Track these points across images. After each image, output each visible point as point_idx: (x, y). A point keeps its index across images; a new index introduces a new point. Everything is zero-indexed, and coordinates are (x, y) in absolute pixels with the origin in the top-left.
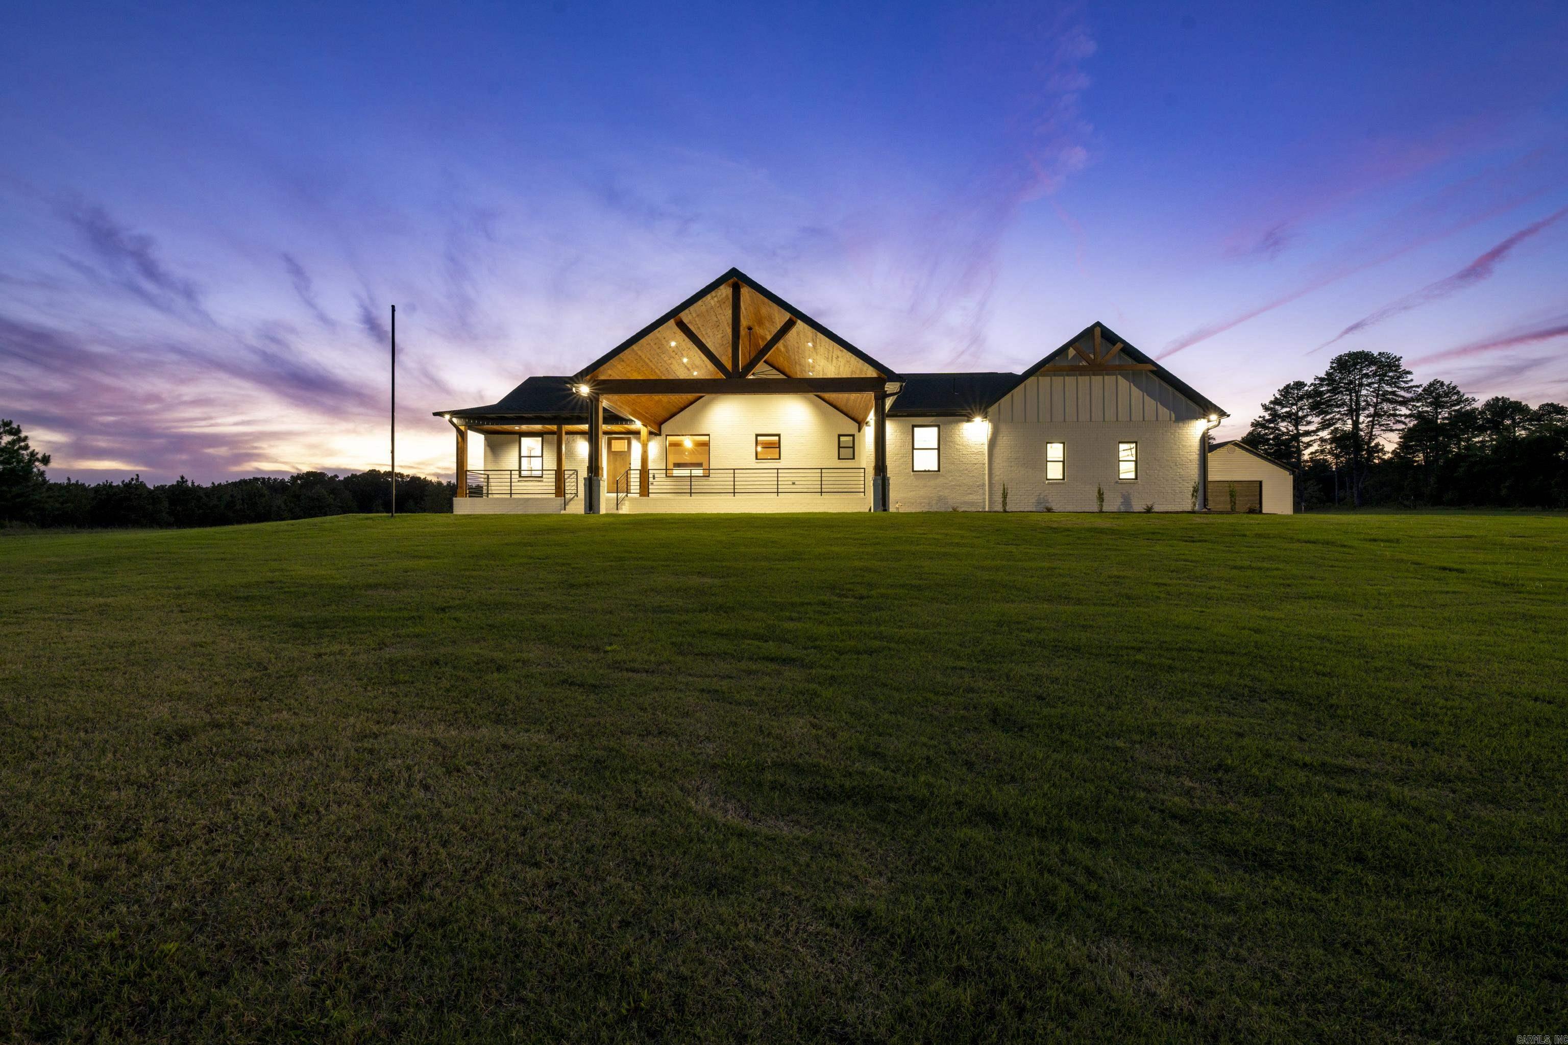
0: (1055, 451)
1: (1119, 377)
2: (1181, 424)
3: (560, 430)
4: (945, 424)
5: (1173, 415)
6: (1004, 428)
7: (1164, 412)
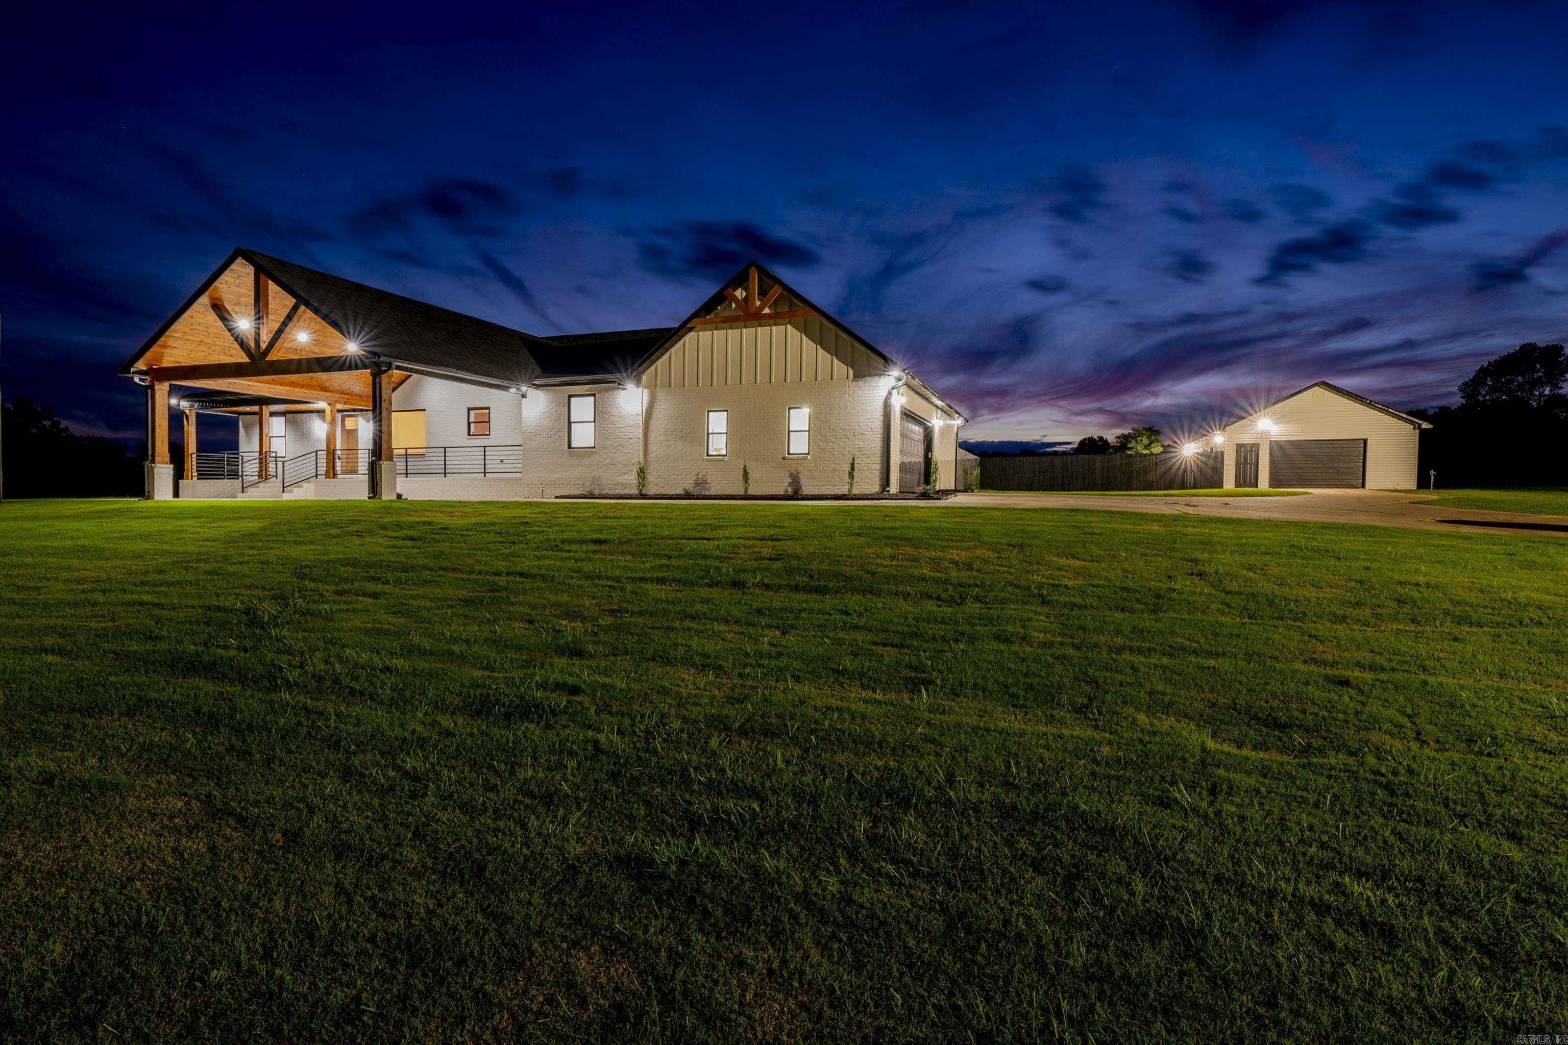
0: (718, 422)
1: (789, 326)
2: (861, 383)
3: (261, 410)
4: (601, 391)
5: (851, 372)
6: (661, 396)
7: (840, 368)
